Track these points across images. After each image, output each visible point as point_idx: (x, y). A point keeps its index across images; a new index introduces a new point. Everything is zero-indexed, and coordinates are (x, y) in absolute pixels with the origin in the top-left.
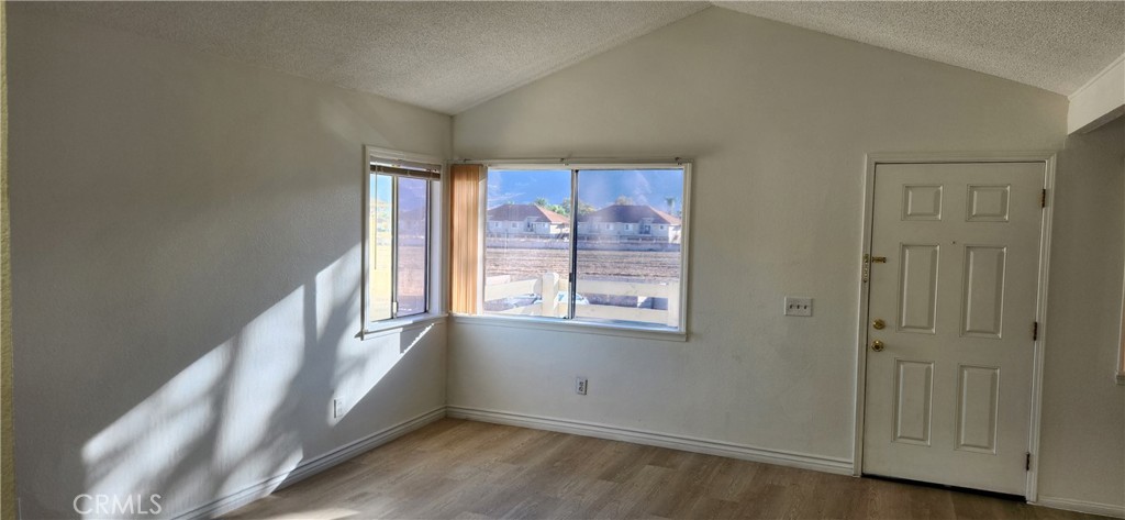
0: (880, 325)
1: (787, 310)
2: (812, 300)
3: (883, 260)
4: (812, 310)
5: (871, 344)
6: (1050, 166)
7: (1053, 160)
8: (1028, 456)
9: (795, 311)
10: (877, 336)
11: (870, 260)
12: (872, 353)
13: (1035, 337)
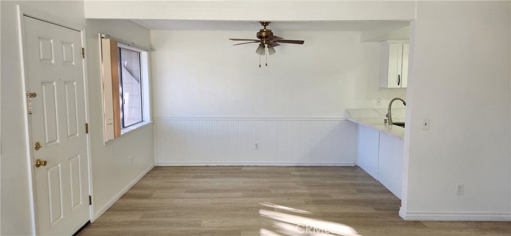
0: (38, 146)
3: (35, 95)
5: (35, 163)
6: (83, 35)
8: (90, 197)
11: (30, 96)
12: (36, 169)
13: (87, 132)
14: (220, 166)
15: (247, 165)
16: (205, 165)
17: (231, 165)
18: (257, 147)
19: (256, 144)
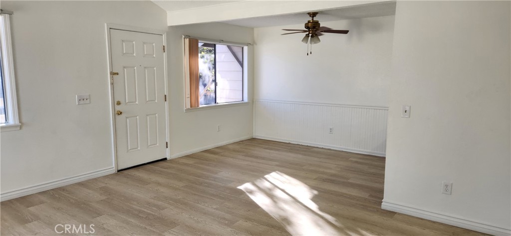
0: (119, 103)
1: (78, 102)
2: (90, 95)
3: (117, 74)
4: (90, 100)
5: (116, 113)
6: (164, 37)
7: (165, 34)
8: (167, 143)
9: (82, 102)
10: (118, 108)
11: (113, 74)
12: (117, 116)
13: (166, 100)
14: (299, 145)
15: (321, 147)
16: (288, 142)
17: (309, 145)
18: (331, 131)
19: (331, 129)
